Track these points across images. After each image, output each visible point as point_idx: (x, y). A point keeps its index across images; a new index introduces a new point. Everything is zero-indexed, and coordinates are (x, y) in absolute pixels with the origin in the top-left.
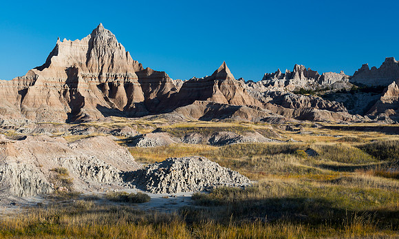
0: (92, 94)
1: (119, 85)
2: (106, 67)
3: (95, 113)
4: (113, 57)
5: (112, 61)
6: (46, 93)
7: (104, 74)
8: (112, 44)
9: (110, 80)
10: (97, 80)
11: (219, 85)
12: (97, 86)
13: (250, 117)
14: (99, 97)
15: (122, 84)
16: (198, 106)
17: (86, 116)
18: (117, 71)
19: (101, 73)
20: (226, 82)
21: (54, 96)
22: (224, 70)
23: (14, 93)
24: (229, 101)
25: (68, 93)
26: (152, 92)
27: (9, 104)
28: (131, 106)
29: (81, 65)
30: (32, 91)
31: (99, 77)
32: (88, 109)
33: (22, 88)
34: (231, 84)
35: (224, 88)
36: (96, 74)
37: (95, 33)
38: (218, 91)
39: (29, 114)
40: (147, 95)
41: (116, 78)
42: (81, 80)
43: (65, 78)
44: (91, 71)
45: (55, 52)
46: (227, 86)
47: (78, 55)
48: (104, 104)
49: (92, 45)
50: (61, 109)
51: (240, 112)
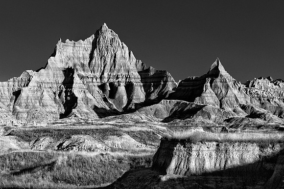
1: (119, 85)
2: (108, 67)
4: (115, 57)
5: (114, 61)
7: (106, 75)
8: (115, 44)
9: (111, 80)
10: (99, 80)
11: (211, 83)
14: (97, 99)
15: (123, 85)
16: (165, 105)
18: (119, 71)
19: (103, 74)
20: (218, 80)
22: (217, 68)
23: (8, 95)
24: (221, 100)
25: (64, 94)
26: (153, 92)
28: (130, 106)
29: (83, 65)
30: (25, 92)
31: (101, 78)
33: (16, 89)
34: (224, 82)
35: (216, 86)
36: (98, 74)
37: (98, 33)
39: (20, 115)
41: (117, 78)
42: (77, 80)
44: (93, 71)
47: (81, 56)
48: (102, 104)
49: (95, 45)
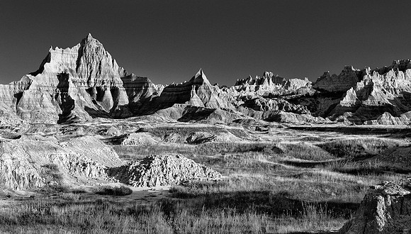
0: (82, 98)
1: (106, 89)
2: (94, 73)
3: (84, 114)
4: (100, 64)
5: (100, 68)
6: (39, 96)
7: (92, 80)
8: (100, 52)
9: (98, 85)
10: (86, 85)
11: (196, 89)
12: (86, 90)
13: (223, 118)
14: (87, 100)
15: (109, 89)
16: (177, 109)
17: (76, 117)
18: (104, 76)
19: (90, 79)
20: (202, 87)
21: (47, 100)
22: (200, 77)
23: (10, 97)
24: (205, 105)
25: (60, 97)
26: (136, 96)
27: (6, 106)
28: (117, 108)
29: (71, 71)
30: (27, 94)
31: (88, 82)
32: (78, 111)
33: (17, 91)
34: (207, 88)
35: (200, 92)
36: (85, 79)
37: (84, 42)
38: (195, 95)
39: (24, 116)
40: (131, 98)
41: (103, 83)
42: (71, 84)
43: (56, 83)
44: (81, 76)
45: (48, 59)
46: (203, 91)
47: (69, 62)
48: (93, 106)
49: (81, 53)
50: (53, 111)
51: (215, 114)
